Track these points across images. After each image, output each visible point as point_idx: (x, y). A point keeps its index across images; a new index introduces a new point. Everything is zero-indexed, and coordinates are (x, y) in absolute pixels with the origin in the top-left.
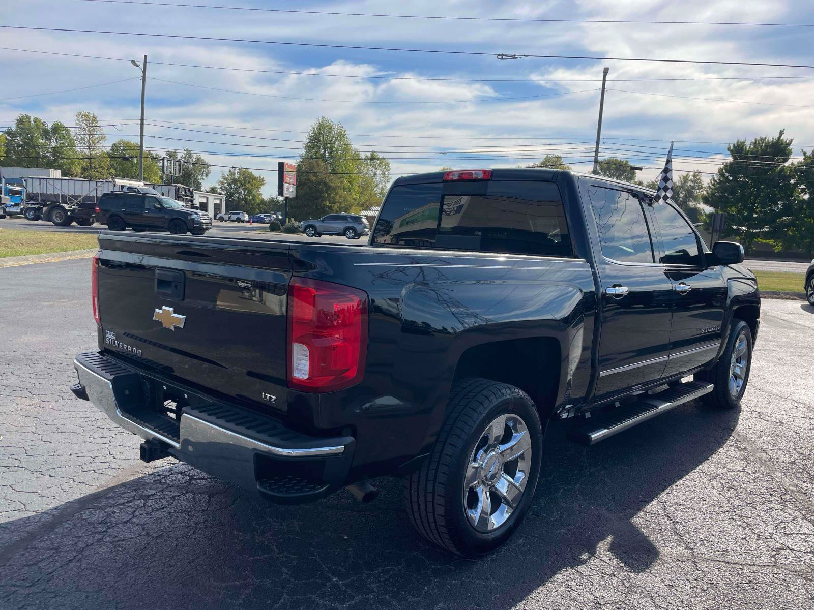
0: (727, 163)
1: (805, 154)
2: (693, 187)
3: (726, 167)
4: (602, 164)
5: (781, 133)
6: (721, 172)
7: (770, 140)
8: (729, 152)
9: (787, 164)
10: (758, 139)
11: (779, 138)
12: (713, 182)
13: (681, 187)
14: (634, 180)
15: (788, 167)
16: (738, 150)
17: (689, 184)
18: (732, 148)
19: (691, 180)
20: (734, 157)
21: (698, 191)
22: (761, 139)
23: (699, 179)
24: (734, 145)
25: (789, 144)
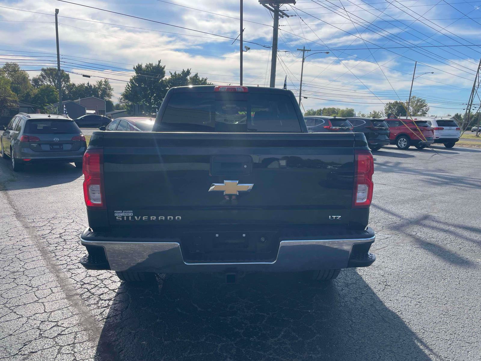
0: (135, 76)
1: (171, 74)
2: (106, 89)
3: (134, 78)
4: (46, 71)
5: (159, 62)
6: (131, 81)
7: (154, 65)
8: (134, 70)
9: (164, 79)
10: (148, 64)
11: (159, 64)
12: (128, 86)
13: (99, 88)
14: (69, 82)
15: (164, 80)
16: (138, 69)
17: (103, 86)
18: (136, 68)
19: (104, 84)
20: (137, 73)
21: (108, 91)
22: (150, 64)
23: (108, 84)
24: (137, 66)
25: (164, 68)
